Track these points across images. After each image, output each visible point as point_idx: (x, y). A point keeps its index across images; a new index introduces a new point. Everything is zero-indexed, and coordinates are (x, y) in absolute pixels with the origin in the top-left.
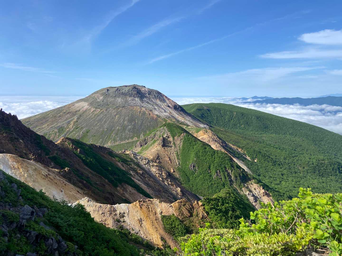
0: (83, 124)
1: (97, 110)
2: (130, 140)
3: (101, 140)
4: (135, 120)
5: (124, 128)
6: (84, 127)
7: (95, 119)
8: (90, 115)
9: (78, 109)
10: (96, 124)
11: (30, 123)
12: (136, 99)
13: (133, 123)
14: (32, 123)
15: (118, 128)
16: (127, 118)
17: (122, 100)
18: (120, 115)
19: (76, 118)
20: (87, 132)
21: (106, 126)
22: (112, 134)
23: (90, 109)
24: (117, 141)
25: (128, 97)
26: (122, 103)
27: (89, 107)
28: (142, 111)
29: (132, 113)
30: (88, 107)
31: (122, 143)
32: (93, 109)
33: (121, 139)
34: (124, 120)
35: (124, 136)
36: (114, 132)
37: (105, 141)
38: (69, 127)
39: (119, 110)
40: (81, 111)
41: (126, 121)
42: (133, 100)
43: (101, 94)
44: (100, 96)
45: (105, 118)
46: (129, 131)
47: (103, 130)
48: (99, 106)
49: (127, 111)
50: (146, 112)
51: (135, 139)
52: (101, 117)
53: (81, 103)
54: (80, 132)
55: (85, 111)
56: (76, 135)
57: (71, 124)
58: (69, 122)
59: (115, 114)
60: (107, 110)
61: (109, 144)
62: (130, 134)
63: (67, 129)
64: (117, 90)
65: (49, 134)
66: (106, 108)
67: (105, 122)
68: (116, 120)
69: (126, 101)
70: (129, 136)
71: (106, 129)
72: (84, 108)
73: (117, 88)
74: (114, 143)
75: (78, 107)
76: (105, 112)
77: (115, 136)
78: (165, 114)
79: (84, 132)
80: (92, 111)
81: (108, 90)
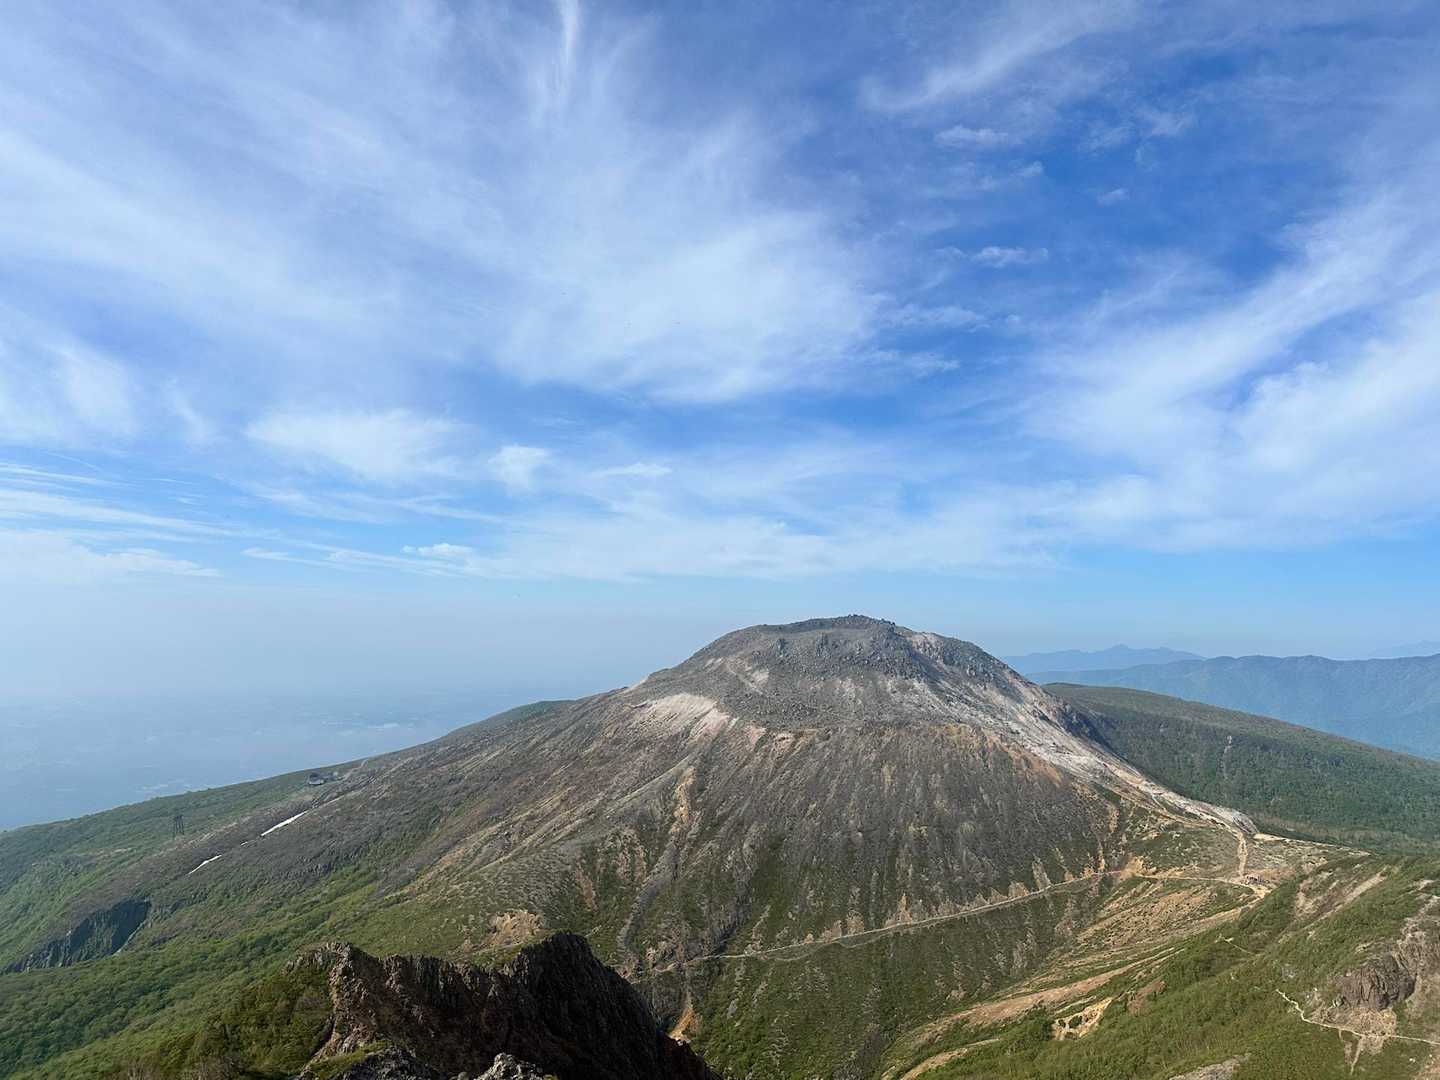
0: (740, 804)
1: (780, 736)
2: (997, 900)
3: (856, 890)
4: (977, 795)
5: (946, 834)
6: (750, 823)
7: (789, 780)
8: (750, 757)
9: (677, 726)
10: (804, 807)
11: (466, 788)
12: (917, 684)
13: (975, 808)
14: (474, 785)
15: (912, 829)
16: (936, 781)
17: (861, 689)
18: (902, 766)
19: (691, 769)
20: (774, 847)
21: (852, 818)
22: (901, 862)
23: (739, 732)
24: (937, 903)
25: (880, 676)
26: (865, 704)
27: (730, 720)
28: (990, 745)
29: (949, 755)
30: (724, 717)
31: (964, 912)
32: (756, 733)
33: (956, 894)
34: (929, 794)
35: (960, 873)
36: (902, 852)
37: (879, 898)
38: (676, 814)
40: (697, 736)
41: (939, 796)
42: (904, 689)
43: (754, 660)
44: (750, 668)
45: (834, 777)
46: (974, 849)
47: (845, 837)
48: (771, 713)
49: (924, 748)
50: (1012, 753)
51: (1018, 892)
52: (814, 769)
53: (677, 698)
54: (742, 845)
55: (720, 739)
56: (730, 858)
57: (676, 802)
58: (667, 791)
59: (873, 757)
60: (827, 739)
61: (905, 918)
62: (983, 866)
63: (669, 827)
64: (827, 643)
65: (606, 853)
66: (813, 726)
67: (837, 796)
68: (887, 788)
69: (881, 696)
70: (981, 875)
71: (860, 834)
72: (704, 721)
73: (818, 635)
74: (930, 911)
75: (671, 717)
76: (821, 746)
77: (916, 871)
78: (1078, 761)
79: (758, 845)
80: (754, 739)
81: (783, 643)
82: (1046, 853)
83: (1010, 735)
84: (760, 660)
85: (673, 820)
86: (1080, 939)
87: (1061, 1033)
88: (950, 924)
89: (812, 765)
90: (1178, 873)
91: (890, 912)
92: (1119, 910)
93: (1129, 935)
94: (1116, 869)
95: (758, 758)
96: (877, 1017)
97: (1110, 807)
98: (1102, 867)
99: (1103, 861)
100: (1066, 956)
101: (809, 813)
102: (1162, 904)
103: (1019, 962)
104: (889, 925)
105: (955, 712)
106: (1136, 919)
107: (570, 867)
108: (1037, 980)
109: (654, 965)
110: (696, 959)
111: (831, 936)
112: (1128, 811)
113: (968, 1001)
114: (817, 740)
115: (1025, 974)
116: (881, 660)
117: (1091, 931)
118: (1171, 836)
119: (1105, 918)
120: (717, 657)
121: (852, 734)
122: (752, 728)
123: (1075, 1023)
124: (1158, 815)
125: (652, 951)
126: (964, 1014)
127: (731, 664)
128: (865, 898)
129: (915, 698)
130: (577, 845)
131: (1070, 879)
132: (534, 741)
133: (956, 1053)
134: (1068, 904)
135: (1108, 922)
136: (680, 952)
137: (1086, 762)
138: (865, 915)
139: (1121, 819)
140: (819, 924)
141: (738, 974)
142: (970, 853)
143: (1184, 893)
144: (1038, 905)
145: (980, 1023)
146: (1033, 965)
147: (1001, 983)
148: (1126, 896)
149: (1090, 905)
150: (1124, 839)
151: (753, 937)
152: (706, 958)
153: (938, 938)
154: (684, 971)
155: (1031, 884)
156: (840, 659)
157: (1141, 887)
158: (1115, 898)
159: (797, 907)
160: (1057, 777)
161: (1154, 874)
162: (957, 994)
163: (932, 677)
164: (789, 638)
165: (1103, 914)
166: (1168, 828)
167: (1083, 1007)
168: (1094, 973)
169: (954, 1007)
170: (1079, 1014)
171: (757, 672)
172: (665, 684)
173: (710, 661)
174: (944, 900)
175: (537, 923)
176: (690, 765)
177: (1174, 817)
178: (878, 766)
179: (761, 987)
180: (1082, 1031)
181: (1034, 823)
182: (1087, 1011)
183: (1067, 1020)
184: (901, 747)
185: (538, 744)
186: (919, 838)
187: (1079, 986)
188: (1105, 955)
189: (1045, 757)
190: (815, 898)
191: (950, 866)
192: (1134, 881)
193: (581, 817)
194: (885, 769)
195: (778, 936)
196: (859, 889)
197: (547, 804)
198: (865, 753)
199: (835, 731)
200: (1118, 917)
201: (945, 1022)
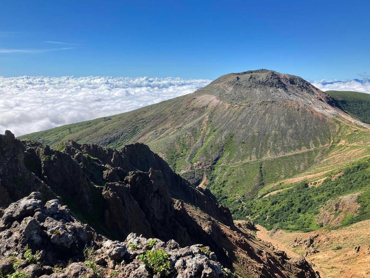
0: (222, 125)
1: (235, 106)
2: (298, 152)
3: (255, 149)
4: (294, 122)
5: (284, 133)
6: (225, 130)
7: (237, 118)
8: (225, 112)
9: (205, 104)
10: (241, 126)
11: (145, 121)
12: (280, 90)
13: (293, 126)
14: (147, 121)
15: (273, 132)
16: (282, 118)
17: (262, 92)
18: (272, 114)
19: (208, 116)
20: (231, 137)
21: (255, 129)
22: (269, 141)
23: (223, 105)
24: (279, 152)
25: (268, 88)
26: (263, 96)
27: (220, 102)
28: (301, 107)
29: (287, 111)
30: (218, 101)
31: (287, 155)
33: (285, 149)
34: (279, 123)
35: (287, 144)
36: (270, 138)
37: (262, 151)
38: (203, 128)
39: (268, 106)
40: (210, 106)
41: (283, 122)
42: (276, 91)
43: (229, 84)
44: (228, 86)
45: (251, 118)
46: (292, 137)
47: (253, 134)
48: (233, 100)
49: (279, 108)
50: (307, 110)
51: (304, 150)
52: (245, 115)
53: (204, 96)
54: (222, 136)
55: (217, 107)
56: (218, 140)
57: (203, 125)
58: (200, 122)
59: (263, 112)
60: (249, 107)
61: (269, 156)
62: (294, 142)
63: (201, 132)
64: (252, 78)
65: (183, 138)
66: (246, 103)
67: (251, 123)
68: (267, 120)
69: (268, 94)
70: (293, 144)
71: (257, 133)
72: (212, 102)
73: (249, 75)
74: (276, 154)
75: (203, 101)
76: (247, 109)
77: (273, 143)
78: (329, 112)
79: (226, 137)
80: (227, 107)
81: (238, 78)
82: (314, 139)
83: (308, 105)
84: (230, 83)
85: (202, 130)
86: (321, 162)
87: (310, 186)
88: (282, 158)
89: (244, 115)
90: (356, 144)
91: (264, 154)
92: (335, 154)
93: (337, 161)
94: (336, 143)
95: (228, 113)
96: (258, 182)
97: (337, 125)
98: (332, 143)
99: (332, 141)
100: (316, 167)
101: (242, 128)
102: (349, 153)
103: (302, 167)
104: (264, 158)
105: (291, 98)
106: (340, 157)
107: (173, 142)
108: (306, 173)
109: (196, 167)
110: (208, 166)
111: (247, 160)
112: (343, 126)
113: (285, 178)
114: (246, 107)
115: (303, 171)
116: (269, 83)
117: (325, 160)
118: (356, 133)
119: (330, 157)
120: (217, 84)
121: (257, 105)
122: (227, 104)
123: (315, 183)
124: (352, 127)
125: (195, 163)
126: (283, 181)
127: (221, 85)
128: (257, 151)
129: (279, 94)
130: (175, 136)
131: (321, 146)
132: (163, 109)
133: (279, 191)
134: (319, 153)
135: (331, 158)
136: (203, 164)
137: (331, 112)
138: (257, 155)
139: (340, 129)
140: (243, 157)
141: (219, 170)
142: (290, 138)
143: (357, 150)
144: (309, 153)
145: (287, 183)
146: (306, 168)
147: (296, 173)
148: (338, 151)
149: (325, 153)
150: (340, 134)
151: (224, 160)
152: (210, 166)
153: (278, 161)
154: (204, 169)
155: (308, 147)
156: (256, 82)
157: (343, 148)
158: (334, 151)
159: (237, 153)
160: (321, 116)
161: (348, 144)
162: (282, 176)
163: (284, 87)
164: (239, 76)
165: (329, 155)
166: (355, 131)
167: (318, 180)
168: (323, 171)
169: (281, 179)
170: (316, 181)
171: (229, 87)
172: (202, 92)
173: (215, 85)
174: (281, 151)
175: (164, 156)
176: (207, 115)
177: (358, 128)
178: (264, 114)
179: (225, 173)
180: (317, 186)
181: (312, 130)
182: (319, 181)
183: (313, 183)
184: (272, 109)
185: (164, 110)
186: (275, 134)
187: (319, 174)
188: (329, 166)
189: (318, 111)
190: (243, 151)
191: (284, 142)
192: (341, 146)
193: (176, 129)
194: (267, 115)
195: (231, 160)
196: (256, 148)
197: (167, 126)
198: (261, 111)
199: (252, 104)
200: (335, 156)
201: (278, 183)
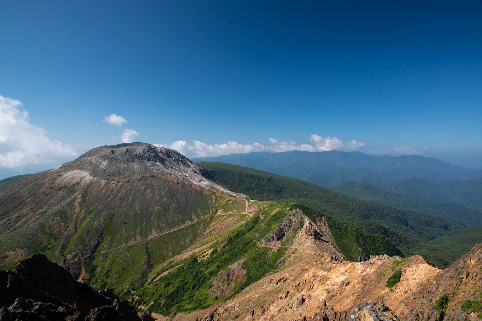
0: (99, 206)
1: (112, 182)
2: (182, 226)
4: (176, 196)
5: (167, 209)
6: (103, 211)
7: (116, 196)
8: (102, 190)
9: (74, 181)
10: (121, 205)
12: (158, 164)
13: (175, 200)
15: (156, 208)
16: (163, 193)
17: (140, 166)
18: (153, 189)
19: (80, 196)
20: (111, 218)
21: (137, 207)
22: (153, 219)
23: (98, 182)
24: (164, 229)
25: (146, 162)
26: (141, 171)
27: (94, 178)
28: (180, 181)
29: (168, 185)
30: (92, 177)
31: (172, 230)
32: (103, 182)
33: (170, 225)
34: (161, 197)
35: (171, 219)
36: (153, 215)
37: (146, 230)
38: (75, 211)
39: (148, 181)
40: (82, 184)
41: (164, 198)
42: (154, 165)
43: (102, 158)
44: (101, 160)
45: (131, 194)
46: (175, 212)
47: (135, 212)
48: (109, 175)
49: (160, 183)
50: (186, 183)
51: (188, 223)
52: (124, 192)
53: (73, 172)
54: (99, 219)
55: (91, 184)
56: (96, 223)
57: (75, 207)
58: (71, 204)
59: (144, 187)
60: (129, 183)
61: (154, 235)
62: (177, 217)
63: (73, 215)
64: (128, 151)
65: (50, 226)
66: (124, 179)
67: (132, 200)
68: (148, 196)
69: (146, 168)
70: (177, 219)
71: (140, 211)
72: (84, 179)
73: (125, 148)
74: (162, 232)
75: (73, 178)
76: (126, 185)
77: (157, 220)
78: (205, 184)
79: (105, 218)
80: (103, 184)
81: (113, 152)
82: (196, 211)
83: (186, 178)
84: (104, 157)
85: (74, 213)
86: (205, 234)
87: (199, 260)
88: (168, 234)
89: (124, 191)
90: (231, 213)
91: (150, 233)
92: (215, 225)
93: (218, 231)
94: (215, 213)
95: (105, 190)
96: (146, 265)
97: (213, 196)
98: (211, 213)
99: (211, 212)
100: (201, 239)
101: (123, 206)
102: (226, 222)
103: (188, 241)
104: (150, 237)
105: (169, 172)
106: (220, 226)
107: (35, 232)
108: (193, 246)
109: (70, 260)
110: (85, 256)
111: (131, 243)
112: (218, 197)
113: (174, 255)
114: (125, 183)
115: (189, 246)
116: (146, 156)
117: (208, 231)
118: (229, 203)
119: (212, 227)
120: (89, 157)
121: (137, 181)
122: (102, 180)
123: (204, 257)
124: (226, 197)
125: (69, 256)
126: (172, 259)
127: (94, 159)
128: (141, 230)
129: (157, 168)
130: (38, 224)
131: (202, 218)
132: (17, 190)
133: (170, 270)
134: (202, 225)
135: (212, 228)
136: (80, 255)
137: (207, 184)
138: (141, 235)
139: (216, 200)
140: (127, 239)
141: (100, 258)
142: (174, 213)
143: (232, 218)
144: (193, 226)
145: (177, 261)
146: (192, 242)
147: (184, 248)
148: (217, 220)
149: (207, 224)
150: (217, 205)
151: (105, 246)
152: (89, 255)
153: (164, 239)
154: (82, 260)
155: (191, 221)
156: (133, 156)
157: (221, 218)
158: (214, 222)
159: (119, 235)
160: (198, 188)
161: (225, 213)
162: (170, 254)
163: (162, 161)
164: (114, 150)
165: (211, 226)
166: (228, 201)
167: (205, 252)
168: (208, 242)
169: (170, 257)
170: (204, 254)
171: (103, 162)
172: (69, 167)
173: (86, 159)
174: (166, 228)
175: (24, 252)
176: (80, 194)
177: (230, 197)
178: (145, 190)
179: (108, 261)
180: (205, 258)
181: (192, 203)
182: (207, 253)
183: (201, 256)
184: (153, 183)
185: (19, 190)
186: (158, 210)
187: (205, 246)
188: (212, 237)
189: (196, 183)
190: (125, 232)
191: (168, 218)
192: (219, 216)
193: (39, 215)
194: (148, 191)
195: (113, 245)
196: (139, 228)
197: (24, 211)
198: (141, 186)
199: (131, 180)
200: (215, 226)
201: (167, 262)
